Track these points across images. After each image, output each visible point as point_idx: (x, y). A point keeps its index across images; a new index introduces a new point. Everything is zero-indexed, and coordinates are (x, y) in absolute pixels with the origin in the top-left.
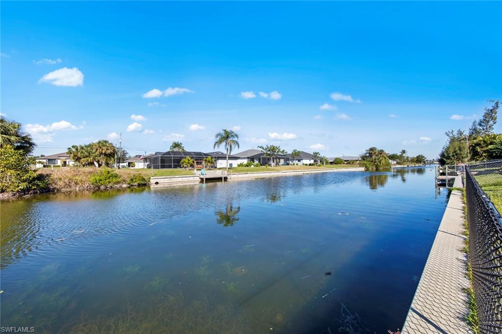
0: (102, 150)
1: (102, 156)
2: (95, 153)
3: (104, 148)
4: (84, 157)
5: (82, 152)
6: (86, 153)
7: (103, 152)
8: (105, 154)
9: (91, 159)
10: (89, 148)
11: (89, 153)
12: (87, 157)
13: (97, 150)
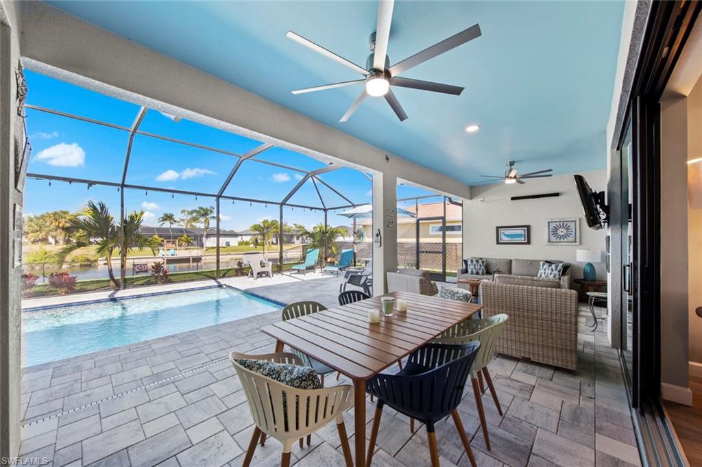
0: (59, 223)
1: (59, 231)
2: (49, 226)
3: (61, 220)
4: (32, 232)
5: (30, 226)
6: (35, 226)
7: (61, 225)
8: (63, 228)
9: (44, 234)
10: (41, 220)
11: (40, 227)
12: (37, 231)
13: (52, 223)
